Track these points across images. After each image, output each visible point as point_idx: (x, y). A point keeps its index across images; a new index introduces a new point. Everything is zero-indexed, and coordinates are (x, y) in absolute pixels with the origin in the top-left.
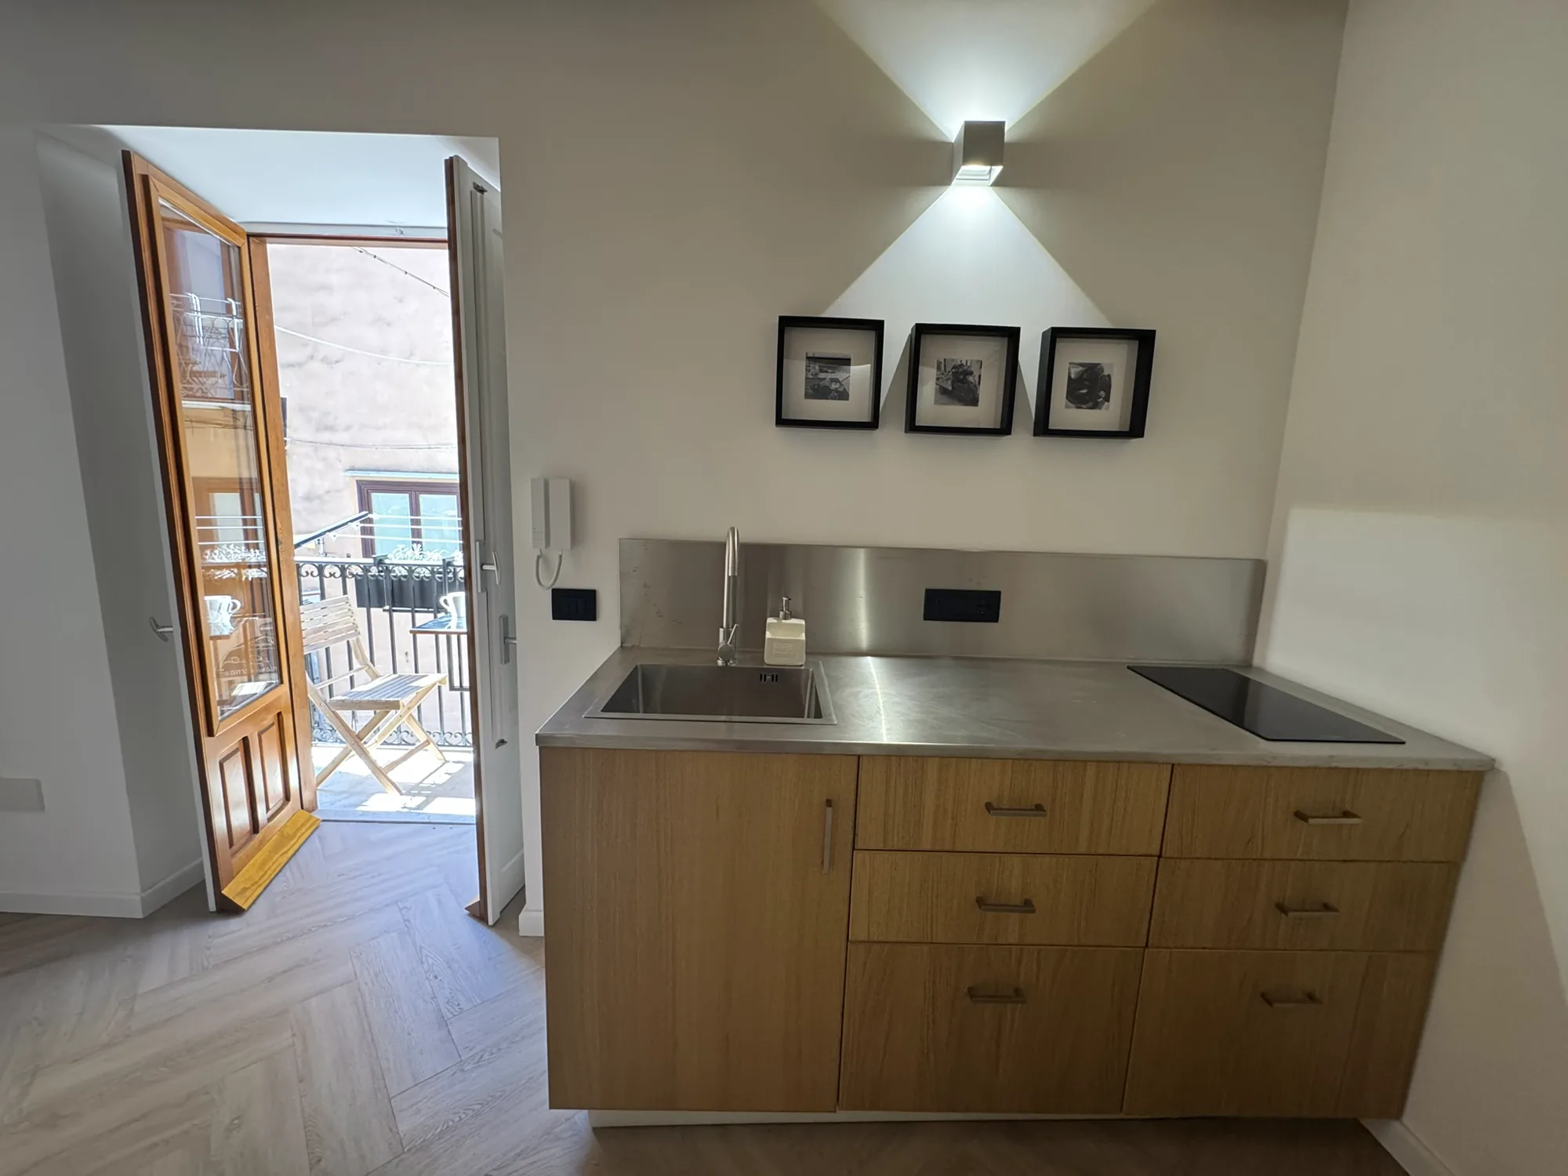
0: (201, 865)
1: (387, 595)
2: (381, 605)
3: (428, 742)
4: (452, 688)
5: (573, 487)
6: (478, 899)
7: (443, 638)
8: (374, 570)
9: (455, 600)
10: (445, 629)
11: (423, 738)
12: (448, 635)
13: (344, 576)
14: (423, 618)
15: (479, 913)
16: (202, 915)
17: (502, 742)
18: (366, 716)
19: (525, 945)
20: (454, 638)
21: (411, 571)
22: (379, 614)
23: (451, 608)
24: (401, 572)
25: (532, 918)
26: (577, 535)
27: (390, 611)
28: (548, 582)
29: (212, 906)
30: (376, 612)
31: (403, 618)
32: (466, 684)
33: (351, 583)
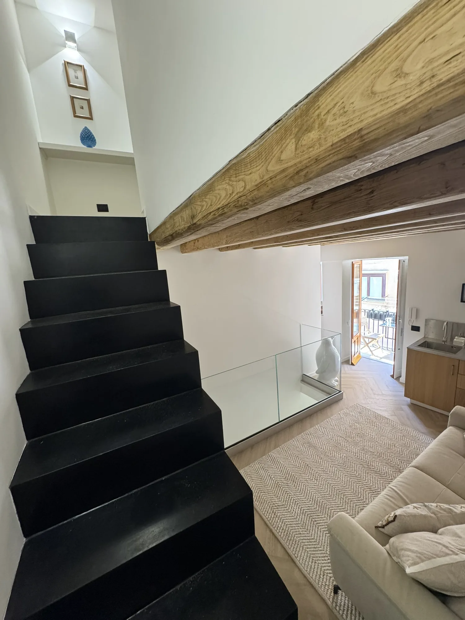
0: (349, 357)
1: (373, 316)
2: (372, 318)
3: (379, 348)
4: (386, 337)
5: (417, 310)
6: (392, 374)
7: (385, 328)
8: (371, 311)
9: (389, 320)
10: (385, 326)
11: (379, 347)
12: (386, 327)
13: (365, 312)
14: (381, 322)
15: (392, 376)
16: (348, 364)
17: (399, 349)
18: (370, 340)
19: (401, 383)
20: (387, 328)
21: (379, 312)
22: (371, 320)
23: (387, 321)
24: (376, 312)
25: (403, 379)
26: (417, 317)
27: (374, 320)
28: (411, 324)
29: (350, 363)
30: (371, 319)
31: (376, 322)
32: (394, 338)
33: (366, 313)
